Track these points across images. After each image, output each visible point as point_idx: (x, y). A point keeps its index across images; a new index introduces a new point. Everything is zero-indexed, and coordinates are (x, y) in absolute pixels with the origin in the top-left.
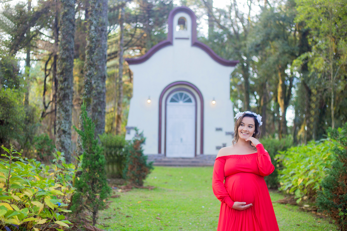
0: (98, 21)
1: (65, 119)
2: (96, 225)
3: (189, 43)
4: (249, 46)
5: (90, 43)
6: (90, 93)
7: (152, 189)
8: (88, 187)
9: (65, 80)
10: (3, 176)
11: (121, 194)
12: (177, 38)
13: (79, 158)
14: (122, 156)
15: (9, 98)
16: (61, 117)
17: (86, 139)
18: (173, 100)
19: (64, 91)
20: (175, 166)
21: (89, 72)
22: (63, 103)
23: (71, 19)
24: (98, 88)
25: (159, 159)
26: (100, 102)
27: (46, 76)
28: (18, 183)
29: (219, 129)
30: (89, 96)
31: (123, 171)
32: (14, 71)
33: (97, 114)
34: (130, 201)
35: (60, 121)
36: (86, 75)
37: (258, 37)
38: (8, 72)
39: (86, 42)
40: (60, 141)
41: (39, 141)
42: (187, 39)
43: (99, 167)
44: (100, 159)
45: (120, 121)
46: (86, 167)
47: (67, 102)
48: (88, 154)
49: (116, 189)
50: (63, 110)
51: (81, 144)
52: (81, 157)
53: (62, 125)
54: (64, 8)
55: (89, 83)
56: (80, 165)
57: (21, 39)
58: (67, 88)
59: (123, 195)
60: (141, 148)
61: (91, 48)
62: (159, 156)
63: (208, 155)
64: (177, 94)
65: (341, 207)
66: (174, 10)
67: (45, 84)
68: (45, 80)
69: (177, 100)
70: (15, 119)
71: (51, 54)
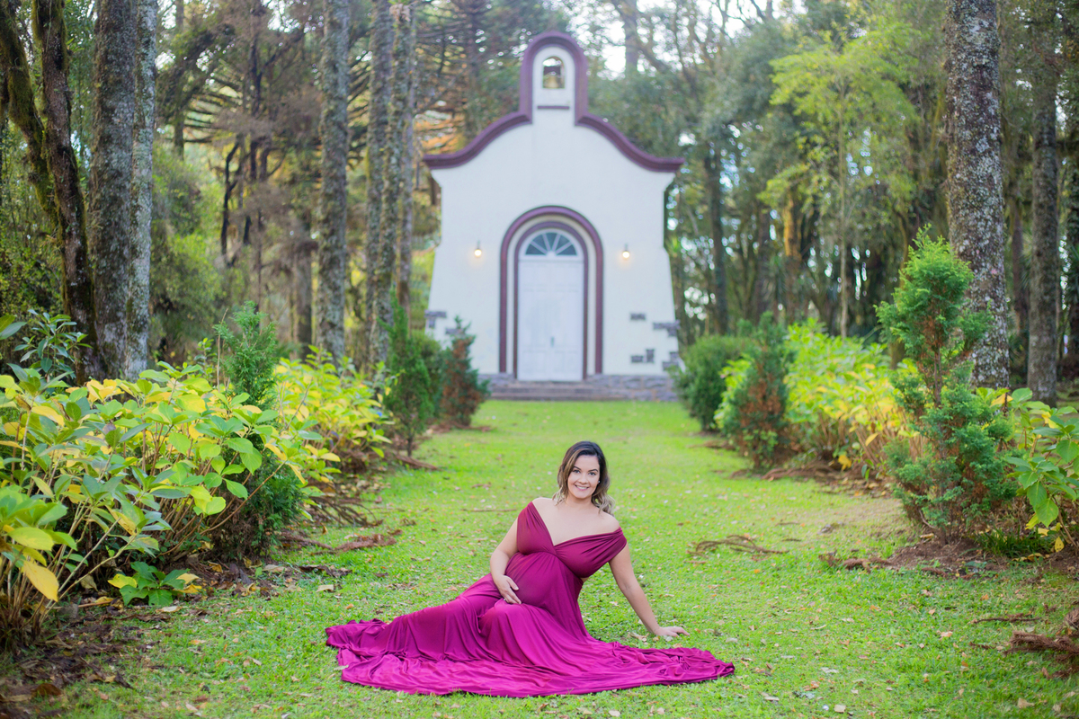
1: (334, 303)
2: (412, 457)
3: (569, 117)
7: (487, 431)
9: (332, 233)
12: (540, 108)
16: (325, 300)
18: (531, 251)
19: (332, 252)
20: (537, 399)
21: (388, 231)
22: (330, 274)
25: (501, 384)
27: (229, 190)
29: (638, 317)
30: (389, 269)
35: (323, 307)
37: (728, 103)
39: (382, 183)
42: (566, 108)
45: (406, 297)
50: (330, 287)
53: (328, 313)
54: (329, 102)
58: (336, 247)
59: (436, 438)
60: (466, 355)
61: (391, 192)
62: (502, 379)
63: (613, 376)
64: (541, 237)
65: (750, 430)
66: (534, 41)
67: (226, 206)
68: (227, 198)
69: (541, 249)
70: (197, 298)
71: (241, 137)
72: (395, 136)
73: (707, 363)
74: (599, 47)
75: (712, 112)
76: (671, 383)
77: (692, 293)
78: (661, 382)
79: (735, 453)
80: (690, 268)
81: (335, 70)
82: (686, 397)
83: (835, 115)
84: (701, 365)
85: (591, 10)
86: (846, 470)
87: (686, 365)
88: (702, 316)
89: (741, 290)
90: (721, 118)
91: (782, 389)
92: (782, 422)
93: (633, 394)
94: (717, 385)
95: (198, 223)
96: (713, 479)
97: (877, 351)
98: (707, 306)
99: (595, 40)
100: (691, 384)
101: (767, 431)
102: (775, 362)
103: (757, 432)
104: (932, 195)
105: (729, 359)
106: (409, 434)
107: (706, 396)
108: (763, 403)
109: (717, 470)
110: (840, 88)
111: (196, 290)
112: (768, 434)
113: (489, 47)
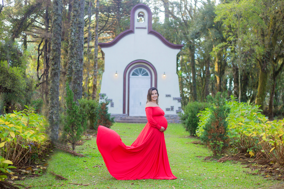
0: (76, 30)
2: (75, 150)
3: (146, 31)
4: (190, 34)
5: (71, 43)
6: (71, 74)
8: (70, 129)
9: (55, 64)
10: (26, 120)
11: (92, 138)
12: (137, 28)
14: (94, 114)
15: (15, 73)
17: (69, 101)
18: (134, 74)
19: (55, 71)
24: (78, 67)
26: (79, 77)
27: (39, 55)
28: (34, 124)
29: (168, 96)
31: (94, 124)
32: (17, 54)
33: (77, 85)
37: (197, 27)
38: (14, 54)
41: (36, 104)
42: (145, 28)
45: (95, 90)
47: (57, 78)
48: (70, 110)
49: (89, 135)
51: (66, 105)
57: (20, 27)
58: (57, 69)
60: (106, 109)
61: (72, 46)
62: (124, 116)
64: (137, 70)
65: (212, 141)
66: (135, 6)
67: (38, 60)
68: (39, 58)
69: (137, 74)
70: (19, 88)
71: (43, 38)
72: (73, 25)
73: (192, 112)
74: (157, 14)
75: (192, 29)
76: (179, 118)
77: (185, 90)
78: (176, 117)
79: (203, 146)
80: (185, 82)
81: (57, 4)
82: (184, 123)
83: (236, 26)
84: (190, 112)
85: (154, 2)
86: (252, 157)
87: (184, 112)
88: (188, 96)
89: (200, 88)
90: (195, 31)
91: (225, 123)
92: (225, 137)
94: (196, 119)
95: (21, 64)
96: (197, 161)
97: (257, 108)
98: (190, 93)
99: (156, 11)
100: (186, 119)
101: (219, 141)
102: (222, 112)
103: (215, 141)
104: (269, 53)
105: (200, 110)
106: (73, 141)
107: (192, 123)
108: (217, 130)
109: (198, 156)
110: (238, 16)
111: (18, 86)
112: (219, 142)
113: (123, 13)
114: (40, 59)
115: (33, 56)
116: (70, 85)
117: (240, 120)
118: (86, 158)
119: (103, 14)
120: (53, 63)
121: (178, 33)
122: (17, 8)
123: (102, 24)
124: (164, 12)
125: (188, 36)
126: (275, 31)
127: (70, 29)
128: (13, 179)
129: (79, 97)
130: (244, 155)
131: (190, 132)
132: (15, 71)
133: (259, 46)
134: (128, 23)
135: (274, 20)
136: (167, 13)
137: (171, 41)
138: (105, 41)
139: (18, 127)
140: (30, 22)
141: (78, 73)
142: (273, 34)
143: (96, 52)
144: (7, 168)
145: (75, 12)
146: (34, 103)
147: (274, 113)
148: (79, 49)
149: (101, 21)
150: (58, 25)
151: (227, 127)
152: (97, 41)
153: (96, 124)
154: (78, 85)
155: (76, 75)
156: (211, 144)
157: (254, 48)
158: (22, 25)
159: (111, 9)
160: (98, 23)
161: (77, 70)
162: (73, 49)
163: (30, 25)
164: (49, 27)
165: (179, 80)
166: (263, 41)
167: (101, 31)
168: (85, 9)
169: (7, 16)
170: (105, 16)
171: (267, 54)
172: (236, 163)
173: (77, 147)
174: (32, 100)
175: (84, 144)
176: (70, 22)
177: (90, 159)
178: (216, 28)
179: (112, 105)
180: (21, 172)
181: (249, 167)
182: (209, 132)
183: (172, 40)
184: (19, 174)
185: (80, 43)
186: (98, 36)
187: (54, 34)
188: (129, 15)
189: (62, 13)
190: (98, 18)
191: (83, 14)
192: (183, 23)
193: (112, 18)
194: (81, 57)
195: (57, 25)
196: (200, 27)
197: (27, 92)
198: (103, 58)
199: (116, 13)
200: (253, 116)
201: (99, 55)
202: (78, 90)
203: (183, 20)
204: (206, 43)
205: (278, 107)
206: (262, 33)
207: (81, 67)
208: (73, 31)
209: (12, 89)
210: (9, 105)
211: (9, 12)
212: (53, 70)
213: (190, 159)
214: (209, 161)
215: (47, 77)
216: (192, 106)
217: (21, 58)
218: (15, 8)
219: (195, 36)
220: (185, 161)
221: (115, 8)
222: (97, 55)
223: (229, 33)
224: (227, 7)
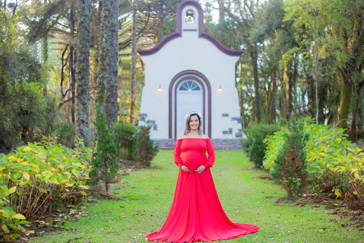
0: (108, 35)
1: (83, 111)
2: (109, 191)
3: (196, 34)
4: (252, 36)
5: (102, 53)
6: (103, 92)
7: (157, 169)
8: (102, 164)
9: (83, 78)
10: (44, 155)
11: (131, 173)
12: (185, 30)
13: (95, 143)
14: (132, 141)
15: (32, 90)
16: (80, 109)
17: (100, 128)
18: (182, 89)
19: (82, 87)
21: (101, 75)
22: (82, 98)
23: (87, 27)
24: (111, 82)
25: (170, 143)
26: (113, 94)
27: (63, 66)
28: (54, 160)
29: (225, 115)
30: (102, 94)
31: (133, 153)
32: (35, 66)
33: (110, 104)
34: (138, 177)
35: (79, 113)
36: (100, 78)
37: (261, 27)
38: (31, 66)
40: (80, 129)
41: (60, 129)
42: (195, 30)
43: (110, 149)
44: (110, 143)
45: (134, 108)
46: (100, 149)
47: (85, 96)
48: (101, 139)
49: (126, 168)
50: (81, 104)
51: (96, 132)
52: (97, 142)
53: (81, 116)
54: (81, 18)
55: (102, 84)
56: (96, 148)
57: (39, 31)
58: (84, 85)
59: (132, 173)
60: (148, 134)
61: (103, 56)
62: (170, 141)
63: (215, 139)
64: (186, 83)
65: (286, 177)
66: (182, 3)
67: (62, 72)
68: (62, 70)
69: (186, 88)
70: (38, 109)
71: (68, 45)
72: (104, 28)
73: (257, 137)
74: (209, 11)
75: (254, 31)
76: (239, 143)
77: (246, 106)
78: (235, 142)
80: (245, 96)
81: (84, 2)
82: (247, 151)
83: (311, 26)
84: (254, 137)
86: (338, 199)
87: (247, 136)
89: (265, 104)
90: (258, 33)
91: (303, 153)
93: (224, 147)
94: (262, 147)
95: (40, 78)
96: (268, 204)
97: (342, 132)
98: (251, 110)
99: (208, 9)
100: (250, 146)
101: (295, 177)
102: (298, 140)
103: (290, 178)
104: (354, 60)
105: (266, 134)
106: (106, 180)
107: (257, 152)
108: (293, 162)
109: (268, 196)
110: (314, 13)
111: (37, 106)
112: (296, 179)
113: (167, 11)
114: (64, 71)
115: (55, 67)
116: (102, 106)
117: (322, 150)
118: (124, 201)
119: (142, 13)
120: (80, 77)
121: (236, 35)
122: (35, 7)
123: (140, 25)
124: (219, 10)
125: (249, 39)
126: (361, 32)
127: (100, 34)
128: (28, 234)
129: (114, 120)
130: (328, 195)
131: (255, 162)
132: (33, 87)
133: (341, 51)
134: (173, 24)
135: (359, 18)
136: (222, 11)
137: (227, 46)
138: (145, 47)
139: (34, 165)
140: (51, 24)
141: (112, 89)
142: (359, 36)
143: (134, 61)
144: (18, 223)
145: (106, 12)
146: (57, 127)
147: (357, 135)
148: (112, 59)
149: (139, 22)
150: (86, 28)
151: (305, 159)
152: (134, 48)
153: (136, 155)
154: (112, 104)
155: (110, 92)
156: (285, 181)
157: (335, 54)
158: (41, 29)
159: (152, 6)
160: (136, 25)
161: (110, 86)
162: (105, 60)
163: (50, 29)
164: (74, 30)
165: (239, 95)
166: (346, 44)
167: (140, 35)
168: (119, 7)
169: (23, 18)
170: (145, 15)
171: (352, 62)
172: (318, 207)
173: (111, 185)
174: (55, 124)
175: (120, 181)
176: (100, 24)
177: (129, 203)
178: (284, 29)
179: (155, 128)
180: (39, 224)
181: (337, 213)
182: (282, 166)
183: (228, 44)
184: (36, 226)
185: (114, 51)
186: (136, 40)
187: (80, 41)
188: (174, 14)
189: (89, 13)
190: (135, 19)
191: (117, 14)
192: (242, 22)
193: (153, 17)
194: (115, 68)
195: (84, 29)
196: (265, 28)
197: (48, 113)
198: (143, 69)
199: (158, 11)
200: (337, 142)
201: (138, 65)
202: (112, 110)
203: (243, 19)
204: (272, 48)
205: (362, 128)
206: (344, 35)
207: (115, 82)
208: (104, 36)
209: (29, 110)
210: (26, 130)
211: (24, 13)
212: (79, 86)
213: (258, 202)
214: (282, 204)
215: (73, 93)
216: (256, 130)
217: (39, 70)
218: (32, 7)
219: (258, 39)
220: (252, 204)
221: (157, 6)
222: (135, 64)
223: (302, 36)
224: (300, 3)
